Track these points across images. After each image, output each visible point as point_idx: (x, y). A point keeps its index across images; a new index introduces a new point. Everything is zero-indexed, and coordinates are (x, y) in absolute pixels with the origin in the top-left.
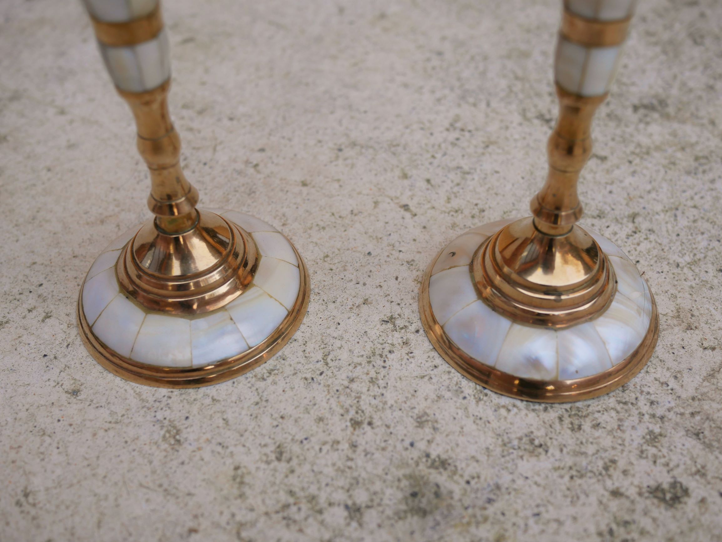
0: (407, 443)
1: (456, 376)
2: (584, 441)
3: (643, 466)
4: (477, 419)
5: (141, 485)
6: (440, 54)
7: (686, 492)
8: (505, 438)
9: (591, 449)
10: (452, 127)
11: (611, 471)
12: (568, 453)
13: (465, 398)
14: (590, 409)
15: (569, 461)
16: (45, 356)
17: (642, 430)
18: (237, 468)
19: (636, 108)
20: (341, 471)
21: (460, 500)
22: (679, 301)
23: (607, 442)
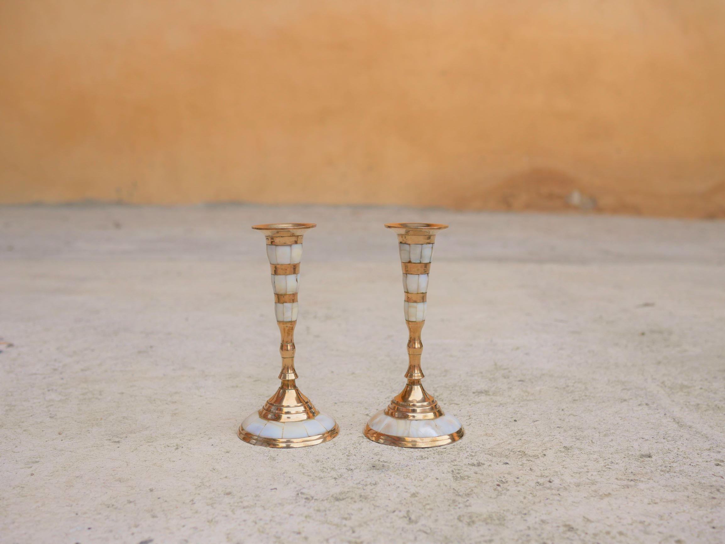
0: (371, 458)
2: (443, 457)
3: (467, 460)
4: (400, 453)
5: (262, 466)
7: (483, 464)
8: (411, 457)
11: (454, 461)
12: (436, 459)
13: (394, 450)
14: (446, 451)
16: (213, 445)
18: (300, 464)
19: (474, 393)
20: (344, 463)
21: (392, 467)
22: (487, 432)
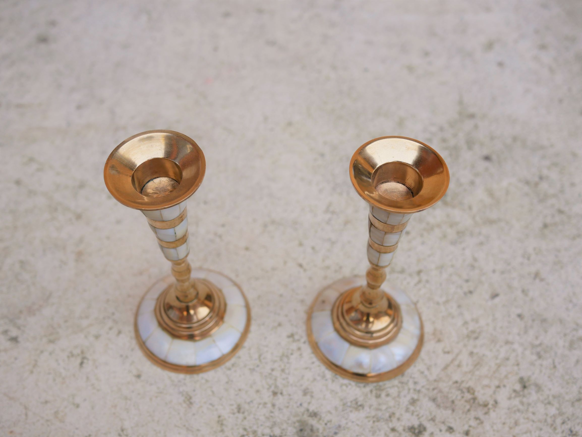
0: (298, 404)
1: (323, 368)
2: (381, 403)
3: (407, 416)
4: (332, 391)
5: (176, 426)
6: (322, 155)
7: (425, 429)
8: (344, 401)
9: (384, 407)
10: (327, 211)
11: (392, 418)
12: (373, 409)
14: (386, 386)
15: (373, 413)
17: (409, 398)
18: (219, 417)
20: (268, 418)
21: (322, 433)
22: (436, 325)
23: (392, 403)
